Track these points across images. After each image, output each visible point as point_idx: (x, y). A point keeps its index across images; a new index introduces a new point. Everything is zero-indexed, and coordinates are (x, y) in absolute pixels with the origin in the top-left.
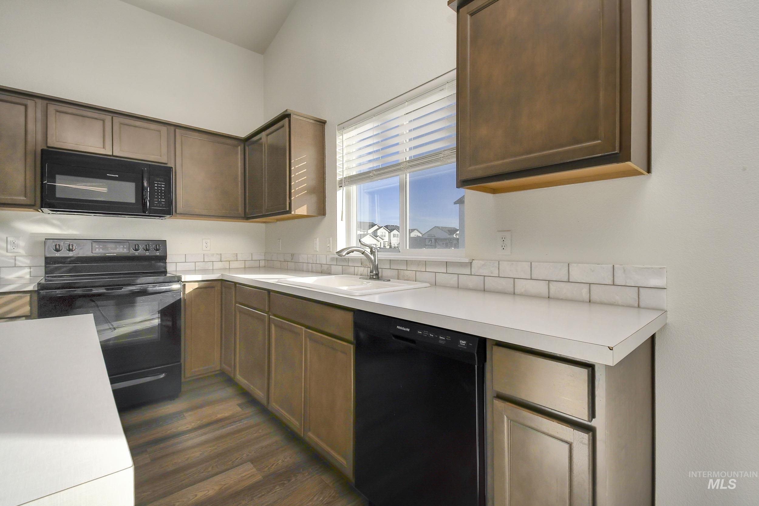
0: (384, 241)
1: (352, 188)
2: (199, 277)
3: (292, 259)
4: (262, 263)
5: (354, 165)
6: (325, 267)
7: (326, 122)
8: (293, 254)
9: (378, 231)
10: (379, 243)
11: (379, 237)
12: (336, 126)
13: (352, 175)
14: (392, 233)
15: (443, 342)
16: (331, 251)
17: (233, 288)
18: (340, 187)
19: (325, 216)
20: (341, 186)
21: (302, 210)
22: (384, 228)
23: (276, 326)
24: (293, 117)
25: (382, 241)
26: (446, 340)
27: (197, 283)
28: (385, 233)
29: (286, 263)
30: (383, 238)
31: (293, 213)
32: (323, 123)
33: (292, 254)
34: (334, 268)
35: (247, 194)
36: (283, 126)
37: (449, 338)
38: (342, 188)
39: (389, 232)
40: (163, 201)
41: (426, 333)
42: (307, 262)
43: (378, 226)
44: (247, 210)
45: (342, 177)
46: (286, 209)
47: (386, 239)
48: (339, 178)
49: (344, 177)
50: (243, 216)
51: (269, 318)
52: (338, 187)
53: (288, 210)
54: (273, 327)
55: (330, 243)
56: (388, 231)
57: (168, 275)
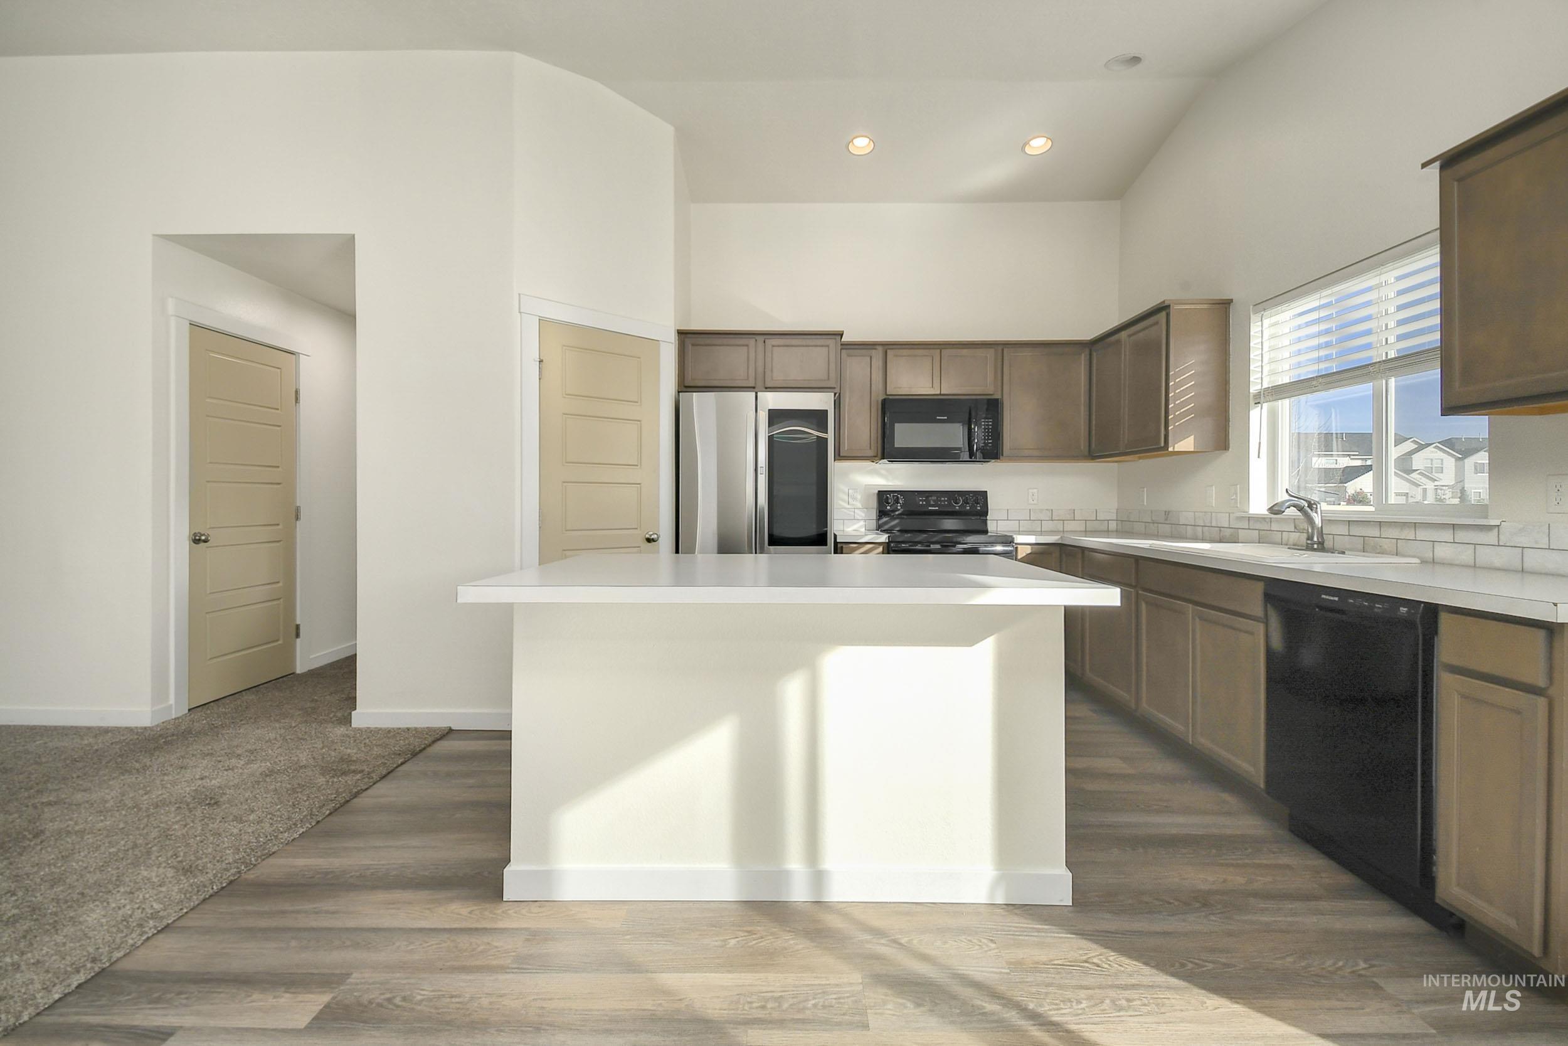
0: (1436, 483)
1: (1282, 404)
2: (1032, 539)
3: (1166, 520)
4: (1113, 526)
5: (1286, 367)
6: (1227, 533)
7: (1232, 302)
8: (1169, 512)
9: (1412, 456)
10: (1420, 490)
11: (1421, 474)
12: (1251, 307)
13: (1280, 383)
14: (1470, 462)
15: (1379, 611)
16: (1239, 506)
17: (1080, 556)
18: (1256, 403)
19: (1228, 450)
20: (1259, 403)
21: (1186, 444)
22: (1436, 447)
23: (1147, 603)
24: (1175, 308)
25: (1430, 486)
26: (1383, 608)
27: (1029, 546)
28: (1442, 460)
29: (1156, 525)
30: (1436, 475)
31: (1170, 449)
32: (1225, 305)
33: (1165, 512)
34: (1242, 534)
35: (1094, 422)
36: (1157, 323)
37: (1386, 605)
38: (1260, 405)
39: (1457, 459)
40: (990, 443)
41: (1359, 601)
42: (1193, 524)
43: (1414, 442)
44: (1093, 446)
45: (1259, 387)
46: (1159, 442)
47: (1448, 477)
48: (1254, 389)
49: (1263, 388)
50: (1086, 453)
51: (1137, 593)
52: (1252, 402)
53: (1162, 444)
54: (1143, 606)
55: (1236, 494)
56: (1453, 456)
57: (989, 534)
